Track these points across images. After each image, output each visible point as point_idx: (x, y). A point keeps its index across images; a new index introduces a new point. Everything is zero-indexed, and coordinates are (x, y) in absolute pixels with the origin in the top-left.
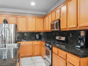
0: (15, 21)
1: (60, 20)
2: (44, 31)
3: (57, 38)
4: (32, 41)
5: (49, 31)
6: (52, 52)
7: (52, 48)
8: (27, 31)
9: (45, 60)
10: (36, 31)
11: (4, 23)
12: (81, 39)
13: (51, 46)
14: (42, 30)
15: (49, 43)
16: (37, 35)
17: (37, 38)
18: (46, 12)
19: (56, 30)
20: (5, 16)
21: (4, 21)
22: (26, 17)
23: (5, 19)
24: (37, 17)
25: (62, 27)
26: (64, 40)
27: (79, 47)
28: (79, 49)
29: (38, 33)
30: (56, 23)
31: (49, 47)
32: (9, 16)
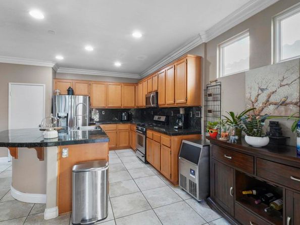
0: (86, 90)
1: (158, 92)
2: (136, 107)
3: (156, 118)
4: (116, 123)
5: (143, 107)
6: (146, 137)
7: (146, 132)
8: (107, 108)
9: (138, 151)
10: (122, 108)
11: (68, 94)
12: (180, 119)
13: (144, 129)
14: (133, 105)
15: (143, 125)
16: (124, 114)
17: (123, 119)
18: (140, 74)
19: (152, 106)
20: (68, 81)
21: (69, 91)
22: (105, 83)
23: (70, 87)
24: (123, 83)
25: (159, 103)
26: (164, 120)
27: (177, 127)
28: (176, 130)
29: (126, 110)
30: (153, 96)
31: (142, 130)
32: (76, 81)
